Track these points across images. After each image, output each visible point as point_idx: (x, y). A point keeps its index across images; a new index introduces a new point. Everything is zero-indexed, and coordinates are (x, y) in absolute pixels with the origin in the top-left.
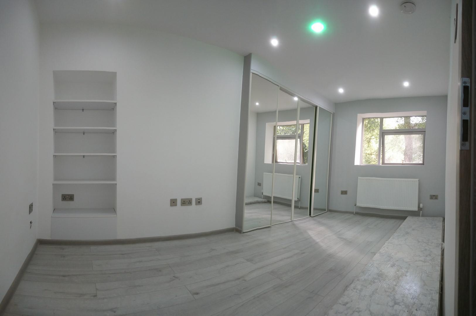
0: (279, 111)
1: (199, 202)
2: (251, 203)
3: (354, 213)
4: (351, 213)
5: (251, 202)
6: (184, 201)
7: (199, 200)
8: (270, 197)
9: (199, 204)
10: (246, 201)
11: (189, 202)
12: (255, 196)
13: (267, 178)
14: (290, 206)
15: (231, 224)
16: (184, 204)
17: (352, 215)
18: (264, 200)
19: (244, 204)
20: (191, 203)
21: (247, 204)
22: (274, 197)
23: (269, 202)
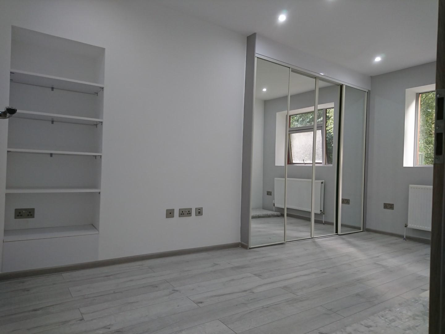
0: (291, 96)
1: (199, 212)
2: (259, 217)
3: (405, 237)
4: (401, 236)
5: (260, 215)
6: (182, 212)
7: (199, 210)
8: (283, 209)
9: (199, 214)
10: (253, 213)
11: (188, 212)
12: (264, 208)
13: (278, 185)
14: (309, 220)
15: (236, 238)
16: (182, 215)
17: (401, 240)
18: (276, 213)
19: (251, 217)
20: (190, 214)
21: (254, 217)
22: (287, 208)
23: (282, 215)
